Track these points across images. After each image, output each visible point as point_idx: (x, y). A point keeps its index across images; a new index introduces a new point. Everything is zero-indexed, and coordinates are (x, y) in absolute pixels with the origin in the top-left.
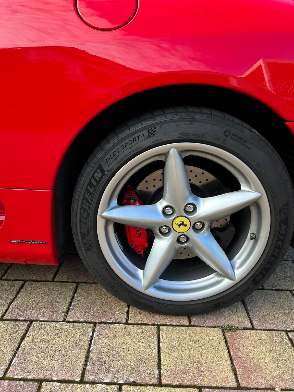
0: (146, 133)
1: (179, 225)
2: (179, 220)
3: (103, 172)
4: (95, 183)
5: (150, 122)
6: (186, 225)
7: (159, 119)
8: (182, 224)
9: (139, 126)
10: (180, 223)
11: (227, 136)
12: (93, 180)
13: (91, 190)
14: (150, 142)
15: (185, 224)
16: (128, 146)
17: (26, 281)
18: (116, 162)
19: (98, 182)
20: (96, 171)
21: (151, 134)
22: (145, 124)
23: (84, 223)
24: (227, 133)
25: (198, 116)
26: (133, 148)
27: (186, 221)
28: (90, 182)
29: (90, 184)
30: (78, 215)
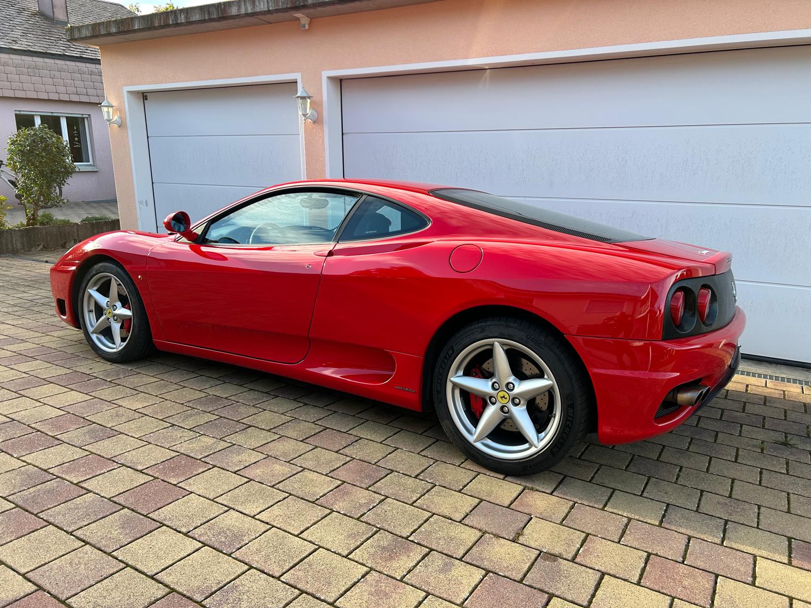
0: (480, 330)
1: (502, 398)
2: (502, 394)
3: (453, 350)
4: (448, 357)
5: (484, 324)
6: (506, 399)
7: (488, 323)
8: (504, 397)
9: (477, 326)
10: (502, 396)
11: (528, 338)
12: (447, 355)
13: (446, 361)
14: (481, 336)
15: (505, 397)
16: (469, 336)
17: (402, 430)
18: (461, 345)
19: (450, 357)
20: (449, 350)
21: (483, 331)
22: (480, 325)
23: (439, 384)
24: (529, 337)
25: (512, 324)
26: (472, 338)
27: (507, 396)
28: (446, 356)
29: (445, 357)
30: (437, 377)
